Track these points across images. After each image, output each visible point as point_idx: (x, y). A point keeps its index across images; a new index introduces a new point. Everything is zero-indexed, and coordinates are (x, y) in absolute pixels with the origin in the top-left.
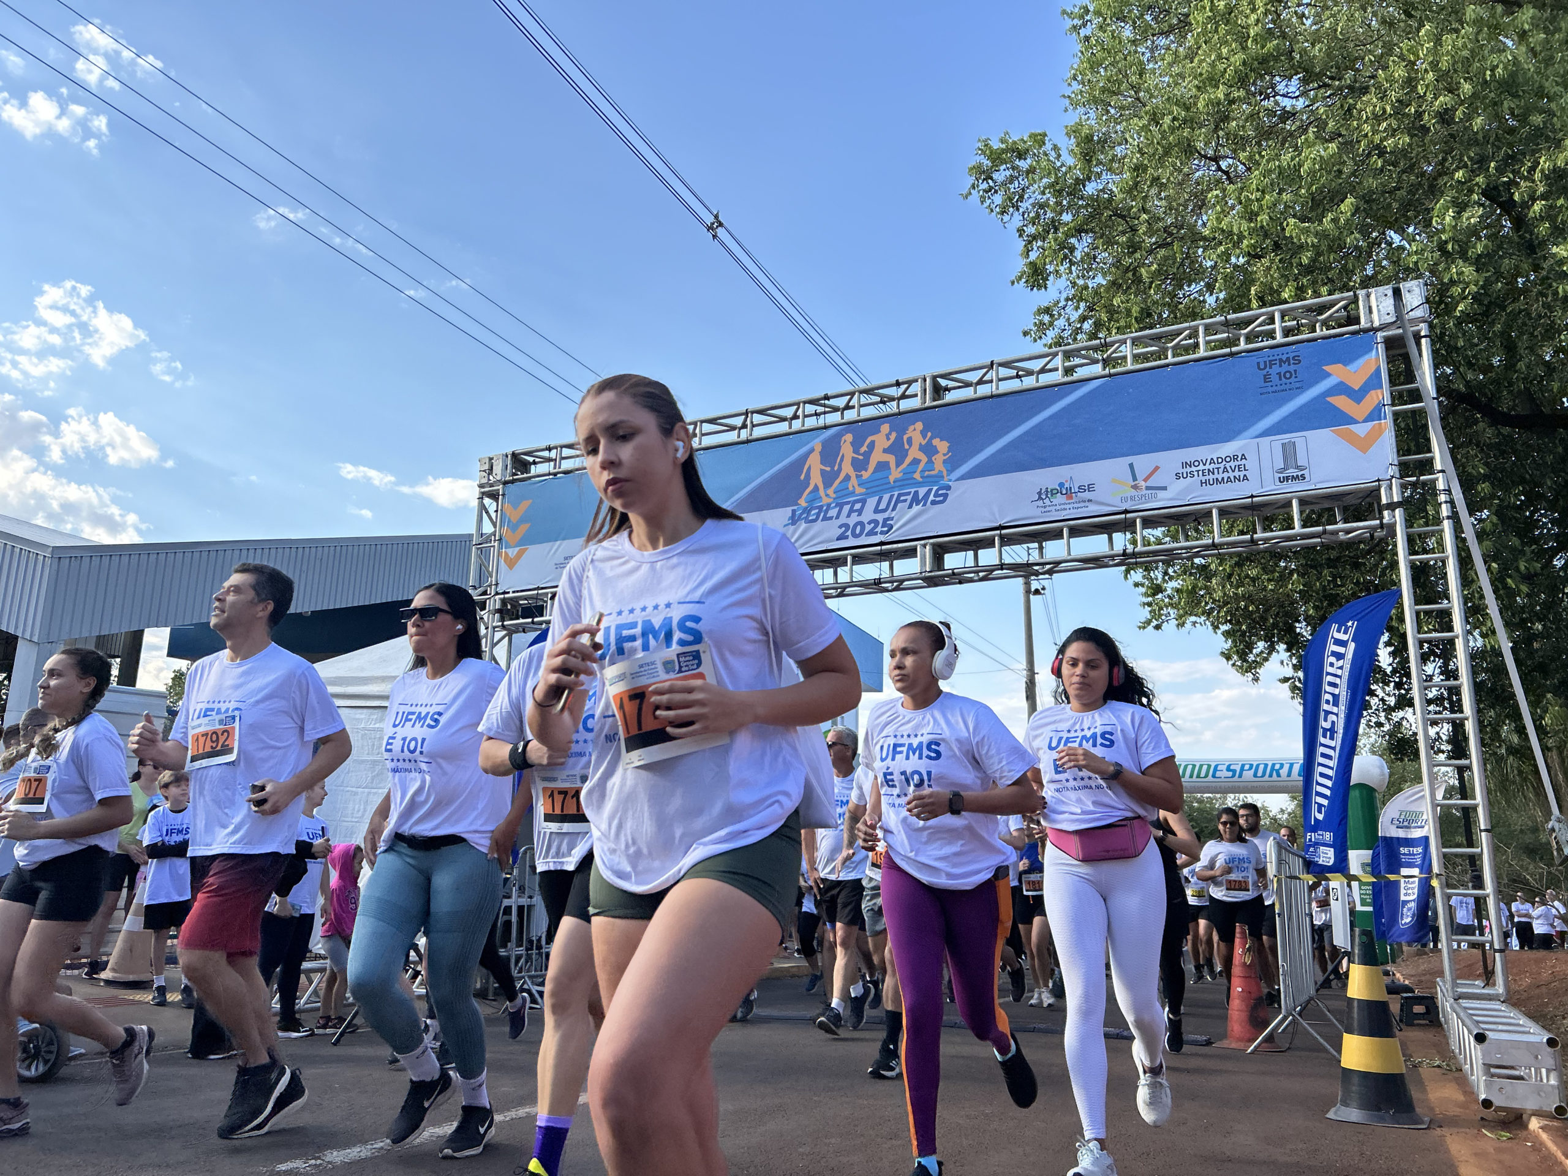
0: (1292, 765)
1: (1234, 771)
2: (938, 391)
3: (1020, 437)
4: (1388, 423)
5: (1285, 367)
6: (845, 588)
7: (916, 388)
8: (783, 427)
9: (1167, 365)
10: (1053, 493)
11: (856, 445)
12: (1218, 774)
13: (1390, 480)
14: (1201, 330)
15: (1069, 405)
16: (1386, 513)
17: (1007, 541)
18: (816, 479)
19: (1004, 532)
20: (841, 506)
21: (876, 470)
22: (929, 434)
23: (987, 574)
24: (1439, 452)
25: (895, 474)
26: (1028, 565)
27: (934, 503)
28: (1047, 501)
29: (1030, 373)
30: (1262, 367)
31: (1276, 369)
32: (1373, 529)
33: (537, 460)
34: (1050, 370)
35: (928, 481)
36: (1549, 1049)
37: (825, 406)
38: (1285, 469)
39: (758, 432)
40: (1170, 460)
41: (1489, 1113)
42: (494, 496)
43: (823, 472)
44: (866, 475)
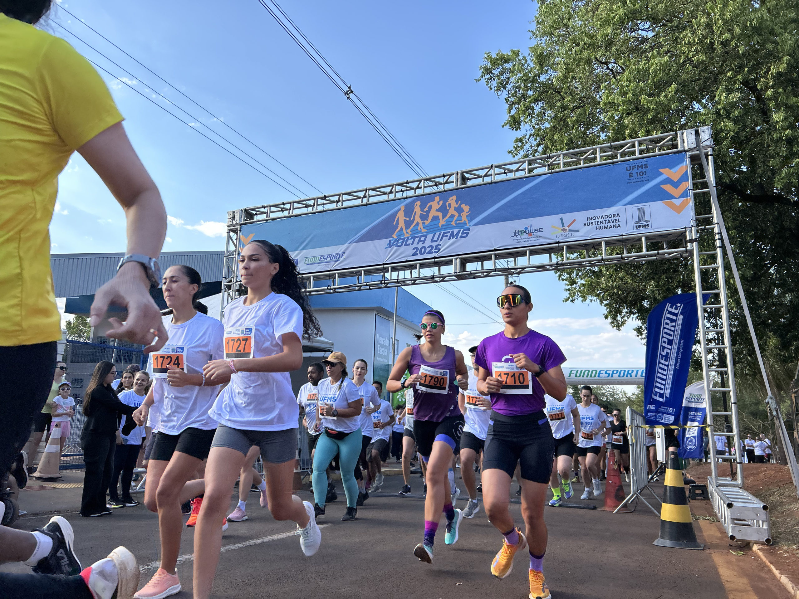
0: (638, 371)
1: (609, 374)
2: (464, 180)
3: (506, 204)
4: (691, 198)
5: (640, 170)
6: (416, 280)
7: (453, 178)
8: (385, 198)
9: (581, 168)
10: (522, 232)
11: (422, 207)
12: (601, 375)
13: (691, 228)
14: (598, 150)
15: (531, 188)
16: (689, 244)
17: (498, 257)
18: (402, 224)
19: (496, 252)
20: (414, 238)
21: (432, 220)
22: (460, 202)
23: (488, 274)
24: (716, 214)
25: (442, 222)
26: (509, 269)
27: (461, 237)
28: (519, 237)
29: (511, 171)
30: (628, 169)
31: (635, 170)
32: (682, 252)
33: (258, 213)
34: (521, 170)
35: (458, 226)
36: (764, 511)
37: (406, 187)
38: (639, 221)
39: (372, 200)
40: (581, 216)
41: (733, 542)
42: (235, 231)
43: (405, 221)
44: (427, 222)
